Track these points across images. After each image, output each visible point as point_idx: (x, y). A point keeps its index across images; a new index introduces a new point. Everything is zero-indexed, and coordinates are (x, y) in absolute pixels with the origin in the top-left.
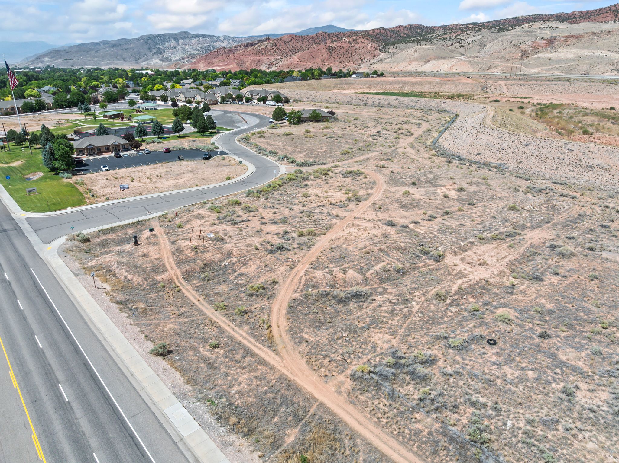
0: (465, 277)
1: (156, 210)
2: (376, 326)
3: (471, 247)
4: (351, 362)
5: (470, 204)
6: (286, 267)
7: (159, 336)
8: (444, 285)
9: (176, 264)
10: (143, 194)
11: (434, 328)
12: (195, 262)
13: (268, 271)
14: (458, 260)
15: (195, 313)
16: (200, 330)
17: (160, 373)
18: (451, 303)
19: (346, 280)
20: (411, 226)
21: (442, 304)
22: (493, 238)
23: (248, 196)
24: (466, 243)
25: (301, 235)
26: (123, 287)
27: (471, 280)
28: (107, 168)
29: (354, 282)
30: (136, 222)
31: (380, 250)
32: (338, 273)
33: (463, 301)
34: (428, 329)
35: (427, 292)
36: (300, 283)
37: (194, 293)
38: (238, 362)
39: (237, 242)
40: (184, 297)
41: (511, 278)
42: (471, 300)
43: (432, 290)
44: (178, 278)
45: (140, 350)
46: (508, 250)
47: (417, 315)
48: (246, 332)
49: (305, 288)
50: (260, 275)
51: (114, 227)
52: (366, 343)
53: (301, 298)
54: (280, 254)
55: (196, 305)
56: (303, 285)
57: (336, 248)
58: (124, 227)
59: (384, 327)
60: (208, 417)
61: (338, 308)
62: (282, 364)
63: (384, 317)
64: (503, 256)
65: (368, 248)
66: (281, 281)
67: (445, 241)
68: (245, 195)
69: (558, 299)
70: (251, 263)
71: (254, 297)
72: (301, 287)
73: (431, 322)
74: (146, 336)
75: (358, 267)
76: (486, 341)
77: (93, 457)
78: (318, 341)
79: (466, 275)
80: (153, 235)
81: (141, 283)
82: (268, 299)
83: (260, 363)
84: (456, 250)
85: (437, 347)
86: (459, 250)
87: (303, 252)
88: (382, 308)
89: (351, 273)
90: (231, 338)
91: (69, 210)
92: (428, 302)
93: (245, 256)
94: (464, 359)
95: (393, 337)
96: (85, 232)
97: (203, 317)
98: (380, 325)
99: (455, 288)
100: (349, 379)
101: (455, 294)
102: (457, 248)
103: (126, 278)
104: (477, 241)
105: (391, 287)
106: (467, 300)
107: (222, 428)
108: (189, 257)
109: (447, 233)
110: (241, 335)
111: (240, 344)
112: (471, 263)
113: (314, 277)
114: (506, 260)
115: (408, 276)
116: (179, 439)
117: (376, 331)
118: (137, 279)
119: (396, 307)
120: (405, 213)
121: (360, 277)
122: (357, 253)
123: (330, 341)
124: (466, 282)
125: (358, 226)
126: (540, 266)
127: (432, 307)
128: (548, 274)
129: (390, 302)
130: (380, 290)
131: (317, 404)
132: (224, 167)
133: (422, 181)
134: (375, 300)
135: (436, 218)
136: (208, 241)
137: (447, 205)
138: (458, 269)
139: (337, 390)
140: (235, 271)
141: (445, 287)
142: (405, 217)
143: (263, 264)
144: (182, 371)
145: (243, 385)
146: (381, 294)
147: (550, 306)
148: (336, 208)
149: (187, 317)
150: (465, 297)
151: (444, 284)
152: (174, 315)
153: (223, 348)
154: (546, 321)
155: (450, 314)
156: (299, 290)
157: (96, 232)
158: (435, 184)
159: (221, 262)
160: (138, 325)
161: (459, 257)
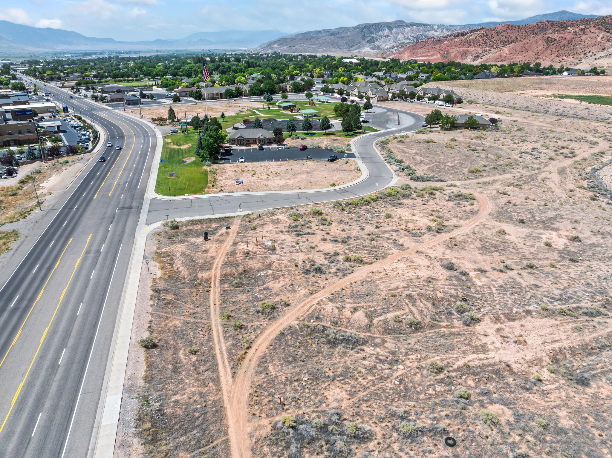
0: (484, 353)
1: (248, 208)
2: (343, 380)
3: (524, 316)
4: (287, 409)
5: (572, 260)
6: (307, 291)
7: (160, 329)
8: (450, 356)
9: (223, 265)
10: (250, 190)
11: (401, 402)
12: (238, 266)
13: (289, 291)
14: (494, 329)
15: (204, 316)
16: (194, 333)
17: (131, 363)
18: (443, 379)
19: (351, 320)
20: (472, 274)
21: (431, 377)
22: (563, 313)
23: (334, 207)
24: (521, 310)
25: (348, 260)
26: (169, 277)
27: (487, 359)
28: (243, 160)
29: (356, 325)
30: (222, 218)
31: (409, 296)
32: (347, 311)
33: (460, 381)
34: (393, 400)
35: (425, 359)
36: (308, 311)
37: (218, 295)
38: (198, 373)
39: (284, 254)
40: (207, 299)
41: (545, 369)
42: (471, 383)
43: (434, 357)
44: (215, 279)
45: (134, 337)
46: (570, 333)
47: (393, 381)
48: (226, 347)
49: (309, 318)
50: (281, 293)
51: (203, 219)
52: (317, 395)
53: (298, 327)
54: (313, 276)
55: (210, 309)
56: (309, 315)
57: (369, 281)
58: (210, 221)
59: (349, 384)
60: (132, 416)
61: (323, 348)
62: (229, 389)
63: (360, 372)
64: (556, 339)
65: (398, 291)
66: (293, 305)
67: (497, 302)
68: (332, 205)
69: (586, 418)
70: (281, 279)
71: (260, 314)
72: (305, 316)
73: (402, 394)
74: (150, 327)
75: (372, 309)
76: (445, 437)
77: (38, 416)
78: (277, 377)
79: (488, 351)
80: (227, 233)
81: (185, 277)
82: (270, 319)
83: (213, 380)
84: (502, 316)
85: (383, 425)
86: (505, 317)
87: (336, 278)
88: (364, 362)
89: (360, 315)
90: (211, 348)
91: (187, 196)
92: (418, 370)
93: (281, 271)
94: (401, 450)
95: (348, 397)
96: (178, 220)
97: (207, 321)
98: (347, 380)
99: (460, 363)
100: (270, 427)
101: (455, 371)
102: (503, 314)
103: (178, 269)
104: (536, 311)
105: (392, 341)
106: (465, 381)
107: (134, 429)
108: (237, 261)
109: (508, 293)
110: (221, 349)
111: (214, 357)
112: (507, 337)
113: (324, 309)
114: (556, 346)
115: (419, 333)
116: (97, 426)
117: (339, 384)
118: (184, 272)
119: (379, 366)
120: (479, 257)
121: (367, 321)
122: (383, 293)
123: (287, 380)
124: (481, 360)
125: (412, 262)
126: (600, 365)
127: (418, 378)
128: (604, 380)
129: (377, 358)
130: (378, 341)
131: (224, 438)
132: (340, 172)
133: (535, 220)
134: (363, 350)
135: (512, 269)
136: (263, 248)
137: (540, 256)
138: (485, 340)
139: (251, 433)
140: (264, 284)
141: (450, 358)
142: (475, 262)
143: (290, 283)
144: (150, 366)
145: (185, 396)
146: (376, 345)
147: (565, 423)
148: (407, 236)
149: (195, 318)
150: (464, 377)
151: (453, 354)
152: (187, 313)
153: (198, 356)
154: (544, 441)
155: (431, 391)
156: (302, 318)
157: (188, 221)
158: (549, 227)
159: (258, 271)
160: (152, 315)
161: (499, 326)
